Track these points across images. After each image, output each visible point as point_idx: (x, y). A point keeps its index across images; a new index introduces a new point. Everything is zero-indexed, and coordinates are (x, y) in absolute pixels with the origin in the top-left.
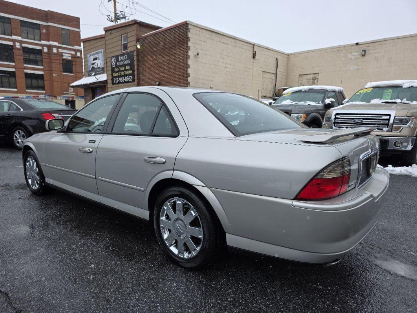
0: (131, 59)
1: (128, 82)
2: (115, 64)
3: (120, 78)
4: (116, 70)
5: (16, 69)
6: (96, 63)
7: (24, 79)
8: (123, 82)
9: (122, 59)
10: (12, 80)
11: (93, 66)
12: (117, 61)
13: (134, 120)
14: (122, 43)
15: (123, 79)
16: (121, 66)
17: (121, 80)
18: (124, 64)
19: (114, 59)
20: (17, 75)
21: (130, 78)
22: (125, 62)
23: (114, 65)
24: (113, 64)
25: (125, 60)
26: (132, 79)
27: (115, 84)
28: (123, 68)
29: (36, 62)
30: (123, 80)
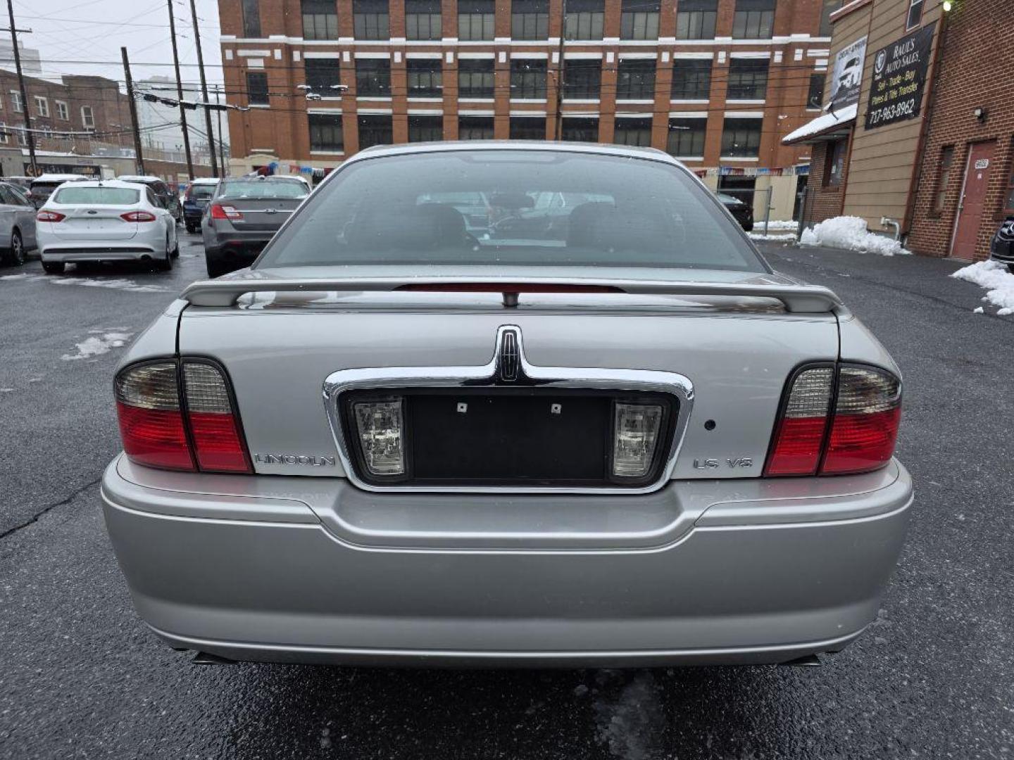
0: (922, 49)
1: (904, 117)
2: (881, 70)
3: (886, 109)
4: (882, 86)
5: (710, 112)
6: (849, 74)
7: (721, 132)
8: (890, 119)
9: (901, 52)
10: (698, 137)
11: (842, 83)
12: (889, 60)
13: (894, 226)
14: (910, 4)
15: (891, 111)
16: (894, 74)
17: (887, 114)
18: (903, 66)
19: (882, 55)
20: (708, 127)
21: (910, 105)
22: (905, 59)
23: (878, 74)
24: (879, 69)
25: (907, 54)
26: (913, 109)
27: (873, 126)
28: (898, 80)
29: (750, 92)
30: (891, 114)
